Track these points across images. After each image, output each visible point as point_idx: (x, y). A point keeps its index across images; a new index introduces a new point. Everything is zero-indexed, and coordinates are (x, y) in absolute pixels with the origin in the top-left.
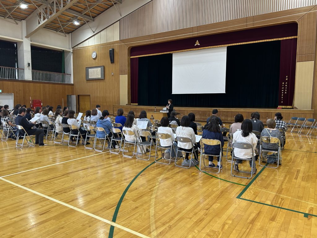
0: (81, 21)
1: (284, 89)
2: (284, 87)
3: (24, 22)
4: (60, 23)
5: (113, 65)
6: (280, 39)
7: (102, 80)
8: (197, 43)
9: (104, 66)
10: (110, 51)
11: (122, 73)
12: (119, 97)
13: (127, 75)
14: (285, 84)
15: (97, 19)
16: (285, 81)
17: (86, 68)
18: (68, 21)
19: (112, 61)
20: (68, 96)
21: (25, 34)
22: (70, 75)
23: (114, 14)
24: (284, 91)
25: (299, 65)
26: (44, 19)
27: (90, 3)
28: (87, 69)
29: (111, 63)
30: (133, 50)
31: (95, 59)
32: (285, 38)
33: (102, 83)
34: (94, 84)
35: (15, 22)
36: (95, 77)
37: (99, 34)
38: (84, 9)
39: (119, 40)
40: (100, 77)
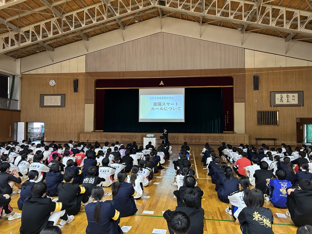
1: (227, 120)
2: (227, 118)
5: (77, 94)
6: (222, 87)
7: (62, 108)
8: (162, 83)
9: (65, 94)
10: (74, 80)
13: (93, 105)
14: (227, 117)
16: (227, 115)
17: (40, 94)
19: (76, 90)
22: (17, 100)
26: (13, 45)
29: (74, 92)
31: (53, 87)
32: (225, 86)
33: (61, 111)
36: (53, 105)
39: (85, 72)
40: (60, 105)
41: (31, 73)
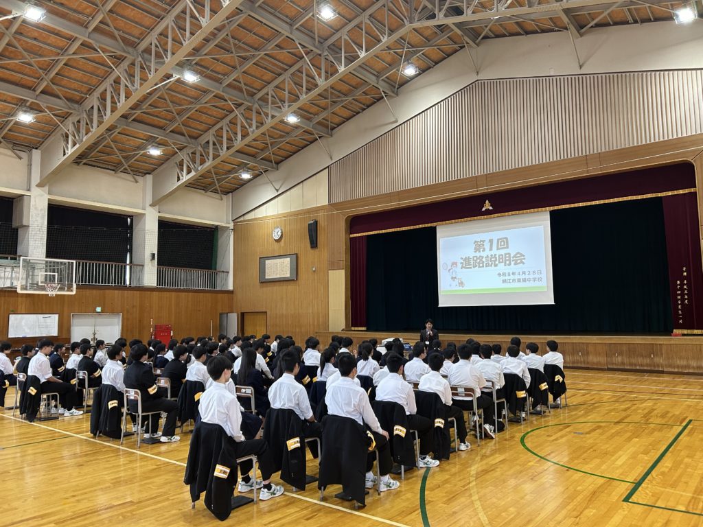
0: (253, 170)
1: (682, 295)
2: (682, 289)
3: (149, 178)
4: (214, 176)
5: (316, 252)
6: (660, 195)
7: (292, 282)
8: (487, 206)
9: (297, 254)
10: (309, 225)
11: (333, 266)
12: (326, 316)
13: (343, 272)
14: (682, 284)
15: (284, 166)
16: (682, 279)
17: (260, 258)
18: (229, 172)
19: (314, 244)
20: (221, 314)
21: (149, 200)
22: (228, 272)
23: (318, 157)
24: (682, 299)
26: (189, 172)
27: (274, 138)
28: (262, 260)
29: (312, 247)
30: (355, 223)
31: (278, 241)
32: (670, 193)
33: (290, 288)
34: (276, 288)
35: (133, 180)
36: (278, 276)
37: (288, 193)
38: (262, 150)
39: (327, 203)
40: (288, 275)
41: (248, 217)
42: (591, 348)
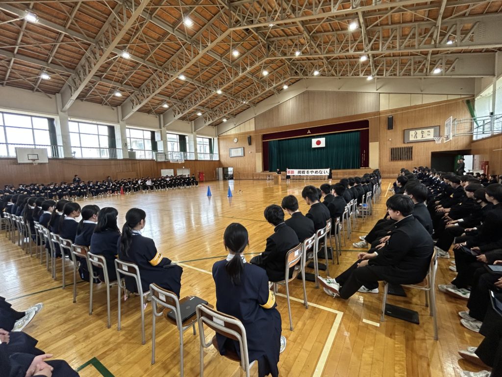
2: (364, 156)
3: (193, 122)
6: (359, 129)
8: (309, 132)
9: (244, 147)
11: (257, 151)
12: (255, 168)
13: (261, 153)
15: (238, 116)
16: (364, 153)
19: (250, 144)
22: (217, 154)
23: (250, 114)
24: (364, 159)
25: (370, 144)
28: (230, 149)
30: (265, 137)
31: (236, 143)
32: (361, 129)
33: (242, 158)
34: (236, 159)
36: (237, 155)
37: (239, 126)
39: (254, 130)
40: (241, 155)
41: (223, 134)
42: (339, 173)
